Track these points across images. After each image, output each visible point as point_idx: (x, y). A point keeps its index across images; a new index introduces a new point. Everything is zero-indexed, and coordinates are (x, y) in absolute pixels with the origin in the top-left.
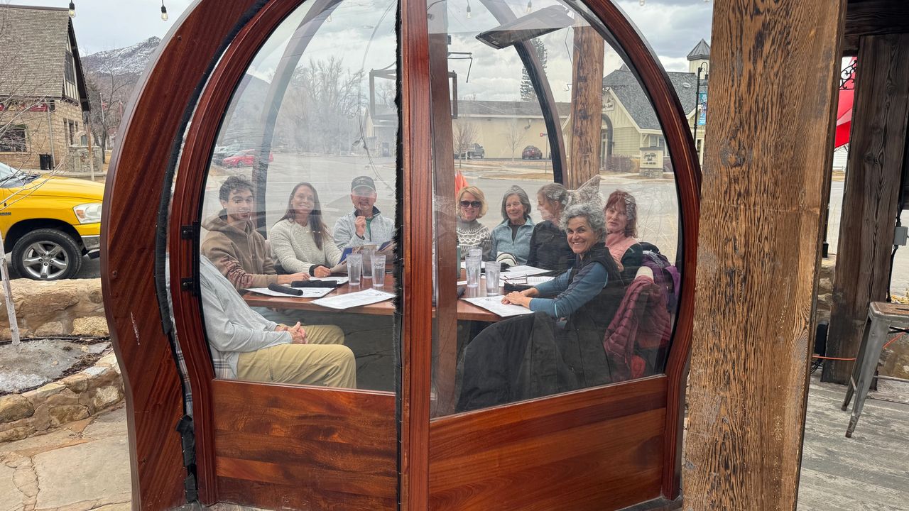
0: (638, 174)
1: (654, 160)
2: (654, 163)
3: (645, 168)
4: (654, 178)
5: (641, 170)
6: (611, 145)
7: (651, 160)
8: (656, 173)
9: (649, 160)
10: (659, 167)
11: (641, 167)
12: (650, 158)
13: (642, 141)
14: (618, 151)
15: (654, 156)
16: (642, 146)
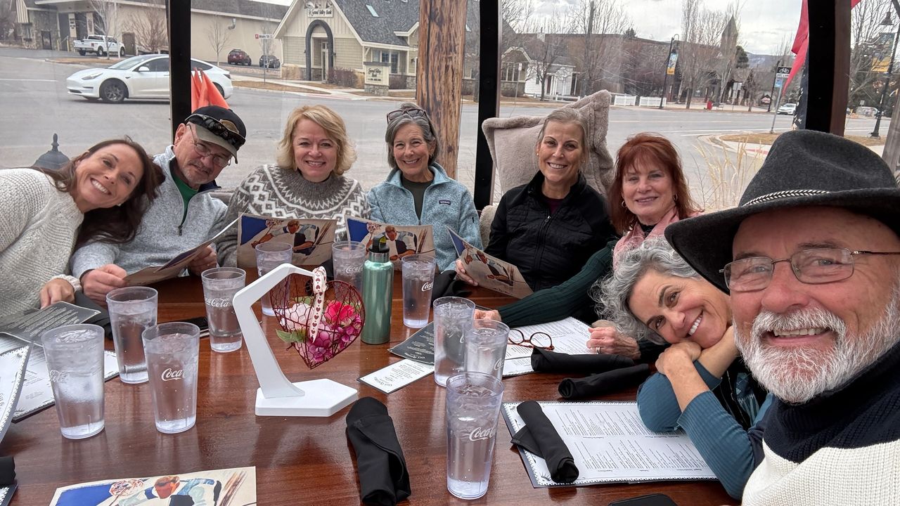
0: (363, 90)
1: (379, 76)
2: (380, 80)
3: (369, 85)
4: (379, 96)
5: (366, 87)
6: (332, 56)
7: (376, 76)
8: (382, 91)
9: (373, 76)
10: (384, 84)
11: (366, 82)
12: (374, 73)
13: (364, 55)
14: (341, 63)
15: (379, 72)
16: (364, 60)
